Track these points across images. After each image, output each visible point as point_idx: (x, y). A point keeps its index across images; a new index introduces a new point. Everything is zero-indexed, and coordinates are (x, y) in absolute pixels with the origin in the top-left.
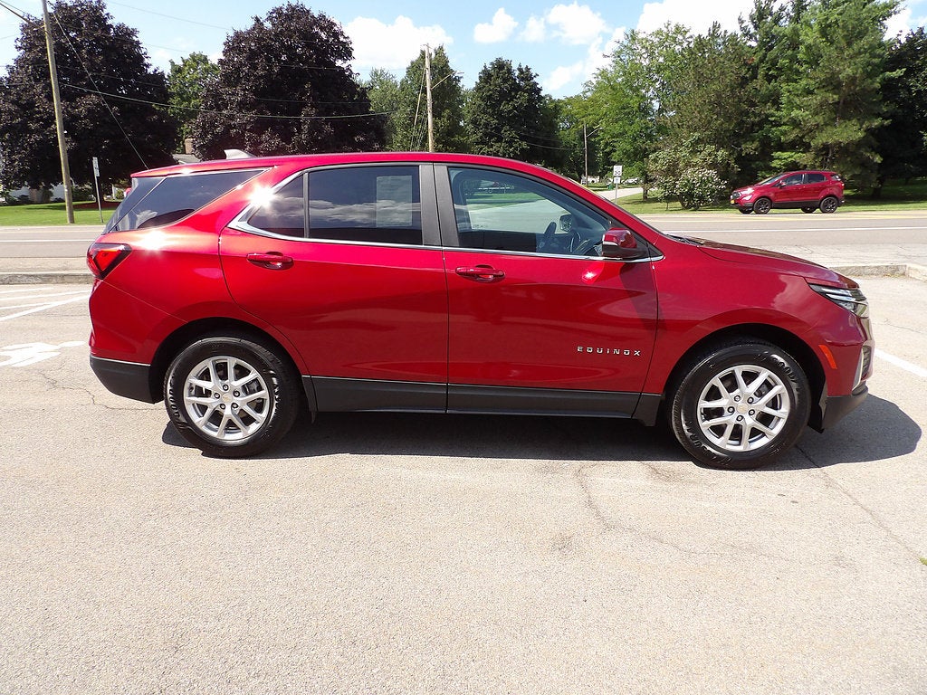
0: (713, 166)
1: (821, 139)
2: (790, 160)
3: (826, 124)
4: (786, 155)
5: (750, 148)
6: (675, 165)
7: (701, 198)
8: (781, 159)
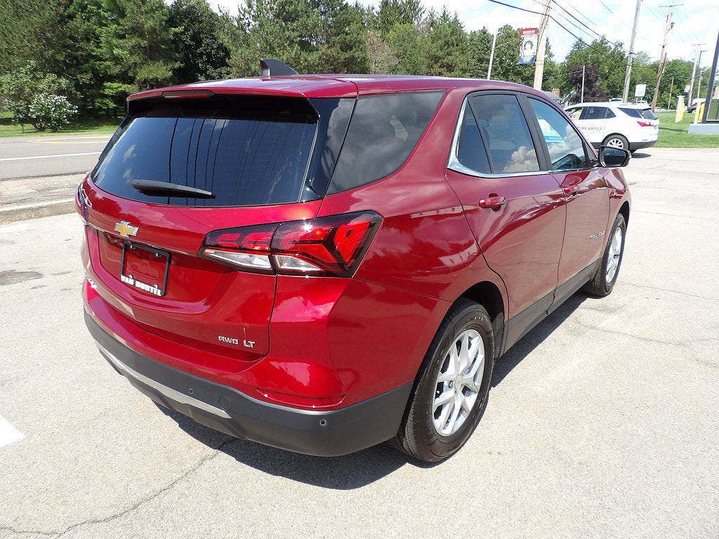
0: (60, 92)
1: (142, 74)
2: (120, 89)
3: (143, 64)
4: (115, 85)
5: (85, 78)
6: (21, 90)
7: (58, 121)
8: (112, 89)
